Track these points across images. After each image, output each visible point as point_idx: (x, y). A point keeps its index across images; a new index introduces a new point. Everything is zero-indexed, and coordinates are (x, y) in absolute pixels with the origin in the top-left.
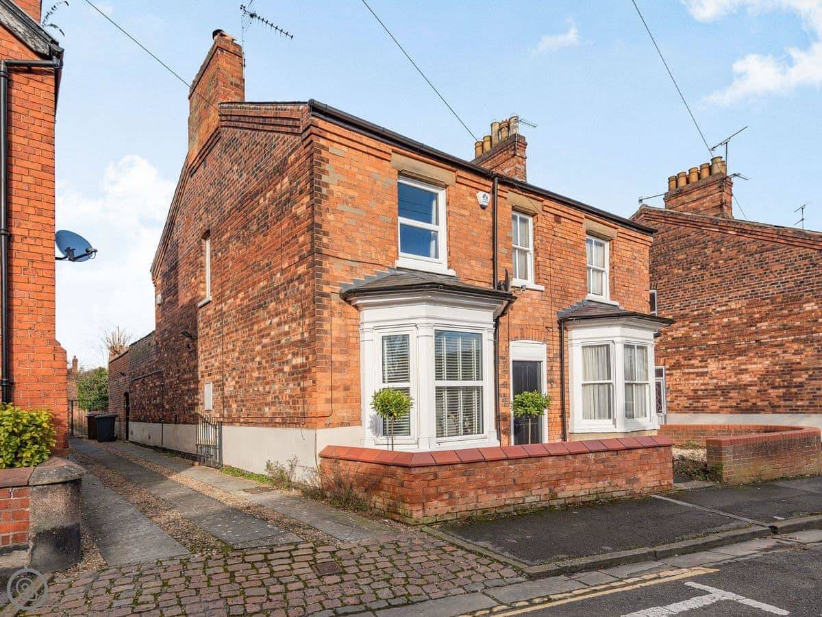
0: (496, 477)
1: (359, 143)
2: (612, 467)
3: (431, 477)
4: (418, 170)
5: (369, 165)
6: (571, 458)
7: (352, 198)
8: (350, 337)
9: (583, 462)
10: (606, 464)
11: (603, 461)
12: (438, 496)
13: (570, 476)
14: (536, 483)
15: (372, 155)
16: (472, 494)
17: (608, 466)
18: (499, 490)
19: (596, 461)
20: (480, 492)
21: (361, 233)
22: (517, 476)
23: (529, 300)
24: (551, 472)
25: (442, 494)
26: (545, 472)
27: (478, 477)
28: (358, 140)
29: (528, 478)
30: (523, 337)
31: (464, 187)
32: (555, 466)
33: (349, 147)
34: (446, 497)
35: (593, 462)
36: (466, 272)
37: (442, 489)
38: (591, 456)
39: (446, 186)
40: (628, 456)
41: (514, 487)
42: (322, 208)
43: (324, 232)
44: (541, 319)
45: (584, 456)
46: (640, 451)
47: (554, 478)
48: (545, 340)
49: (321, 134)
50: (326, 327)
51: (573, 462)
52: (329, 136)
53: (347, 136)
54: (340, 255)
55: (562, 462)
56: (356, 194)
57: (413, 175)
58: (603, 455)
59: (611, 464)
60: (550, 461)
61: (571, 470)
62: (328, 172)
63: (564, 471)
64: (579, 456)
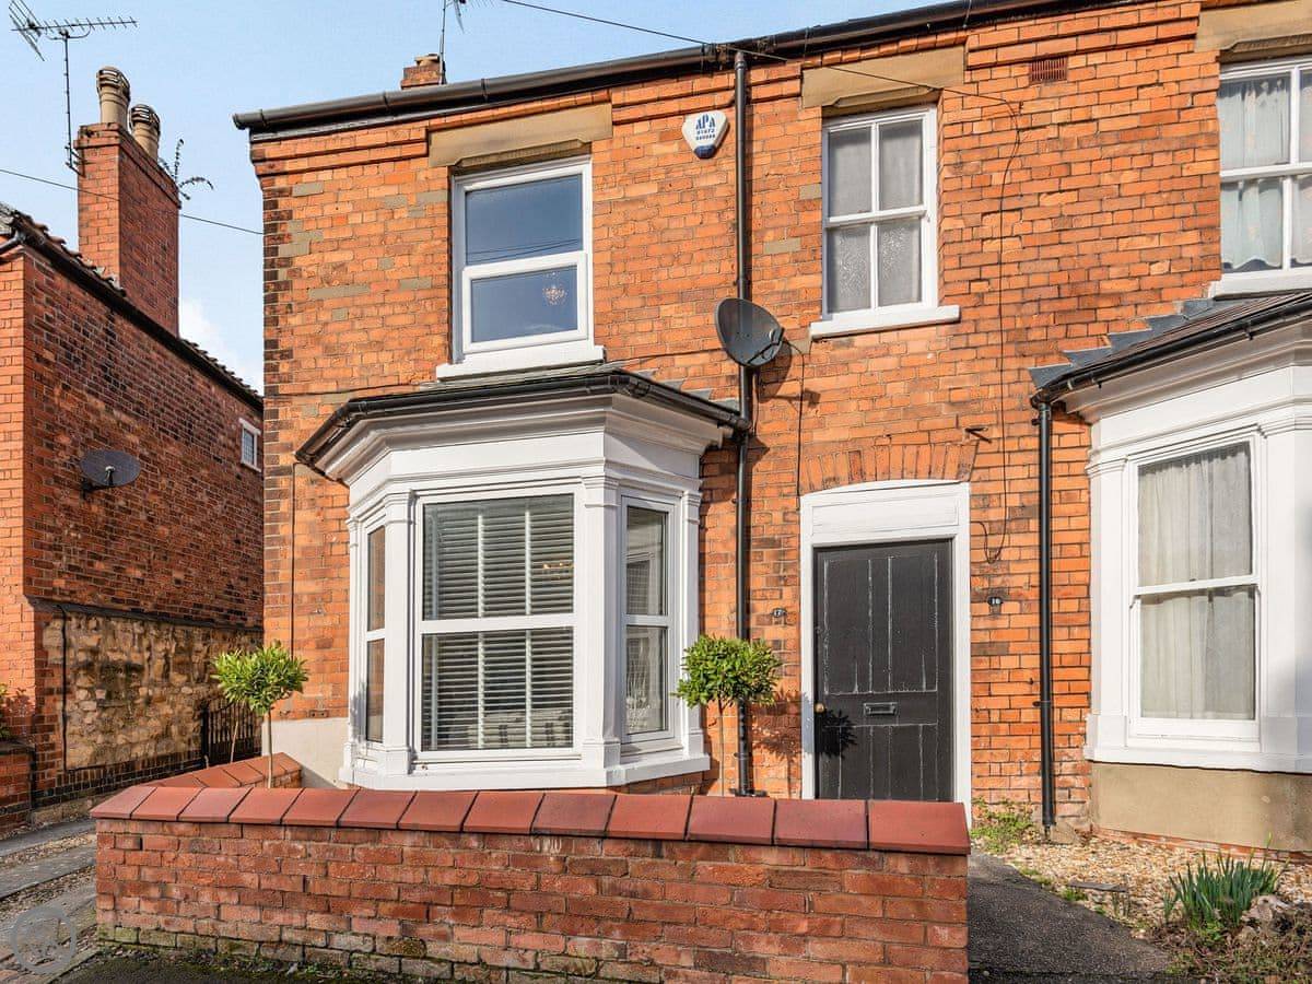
0: (260, 866)
1: (349, 150)
2: (633, 895)
3: (129, 844)
4: (503, 142)
5: (377, 185)
6: (475, 844)
7: (341, 266)
8: (332, 544)
9: (516, 861)
10: (606, 881)
11: (595, 870)
12: (140, 887)
13: (473, 901)
14: (362, 899)
15: (383, 161)
16: (206, 898)
17: (615, 890)
18: (269, 900)
19: (565, 867)
20: (223, 895)
21: (359, 330)
22: (313, 873)
23: (891, 362)
24: (409, 877)
25: (146, 885)
26: (390, 873)
27: (221, 859)
28: (347, 144)
29: (340, 884)
30: (858, 475)
31: (639, 128)
32: (419, 861)
33: (332, 168)
34: (155, 892)
35: (555, 867)
36: (641, 340)
37: (148, 874)
38: (550, 848)
39: (587, 148)
40: (708, 865)
41: (304, 900)
42: (277, 308)
43: (281, 352)
44: (944, 409)
45: (517, 843)
46: (771, 858)
47: (416, 896)
48: (964, 472)
49: (273, 171)
50: (284, 530)
51: (482, 858)
52: (289, 166)
53: (323, 149)
54: (314, 388)
55: (447, 853)
56: (346, 256)
57: (493, 160)
58: (600, 851)
59: (627, 884)
60: (407, 843)
61: (473, 880)
62: (289, 236)
63: (449, 878)
64: (505, 843)
